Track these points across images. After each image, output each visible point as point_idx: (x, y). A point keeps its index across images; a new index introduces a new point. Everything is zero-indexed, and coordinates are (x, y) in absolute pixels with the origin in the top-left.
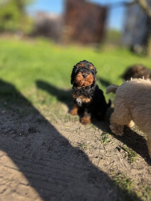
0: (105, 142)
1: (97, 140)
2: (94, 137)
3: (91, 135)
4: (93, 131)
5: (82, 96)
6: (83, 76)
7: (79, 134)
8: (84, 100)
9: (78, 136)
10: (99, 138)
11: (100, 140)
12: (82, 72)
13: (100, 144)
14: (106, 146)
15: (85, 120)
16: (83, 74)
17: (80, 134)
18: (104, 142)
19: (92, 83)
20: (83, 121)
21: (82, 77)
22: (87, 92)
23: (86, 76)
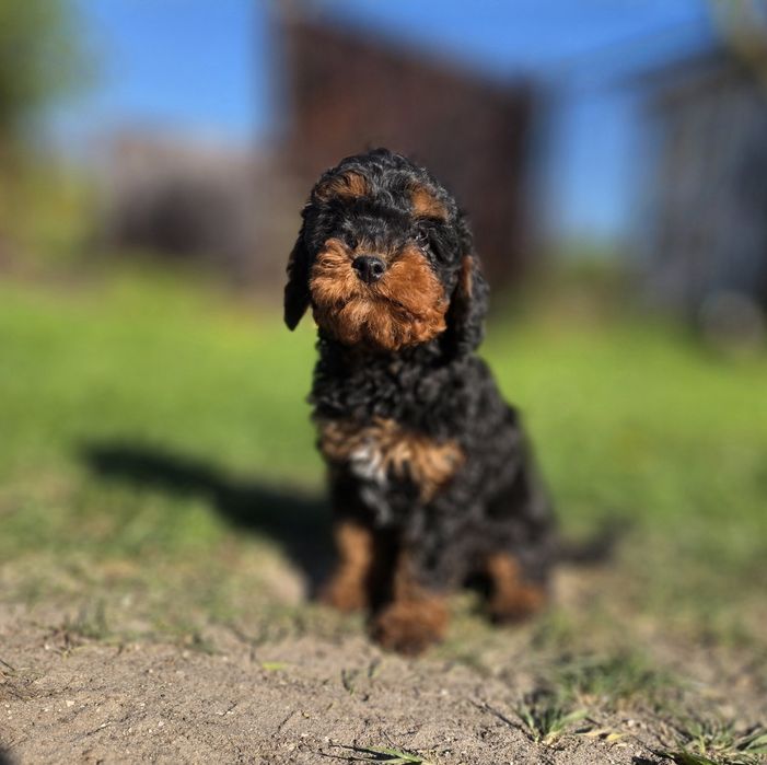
0: (552, 734)
1: (498, 725)
2: (473, 709)
3: (454, 703)
4: (468, 681)
5: (390, 424)
6: (360, 265)
7: (367, 698)
8: (401, 453)
9: (360, 708)
10: (509, 717)
11: (519, 727)
12: (349, 234)
13: (515, 745)
14: (563, 754)
15: (407, 625)
16: (360, 252)
17: (372, 701)
18: (543, 733)
19: (441, 328)
20: (395, 633)
21: (352, 273)
22: (421, 390)
23: (378, 269)
